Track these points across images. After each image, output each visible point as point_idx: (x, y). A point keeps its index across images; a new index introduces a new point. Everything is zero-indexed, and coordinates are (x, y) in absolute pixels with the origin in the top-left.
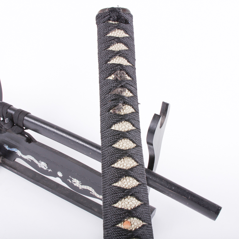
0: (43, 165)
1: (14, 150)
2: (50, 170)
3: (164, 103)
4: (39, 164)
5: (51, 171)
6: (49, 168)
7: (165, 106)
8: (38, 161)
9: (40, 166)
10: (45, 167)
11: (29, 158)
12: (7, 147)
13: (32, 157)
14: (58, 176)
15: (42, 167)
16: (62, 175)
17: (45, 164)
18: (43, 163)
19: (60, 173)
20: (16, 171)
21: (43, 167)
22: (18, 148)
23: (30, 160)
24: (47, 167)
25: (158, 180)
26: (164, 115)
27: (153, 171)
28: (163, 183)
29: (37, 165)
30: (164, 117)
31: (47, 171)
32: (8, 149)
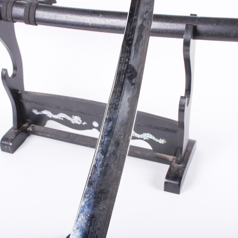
0: (76, 120)
1: (45, 112)
2: (84, 123)
4: (72, 120)
5: (86, 123)
8: (71, 116)
9: (73, 122)
10: (79, 121)
11: (61, 117)
12: (36, 112)
13: (64, 114)
14: (94, 127)
15: (76, 123)
16: (98, 125)
17: (79, 118)
18: (76, 117)
19: (96, 122)
20: (48, 135)
21: (77, 122)
24: (81, 121)
29: (70, 121)
31: (82, 124)
32: (37, 113)
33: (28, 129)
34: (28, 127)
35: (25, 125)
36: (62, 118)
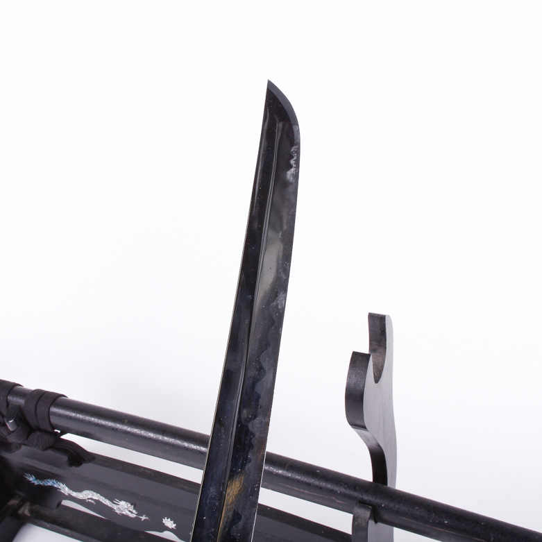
0: (124, 508)
1: (50, 483)
2: (143, 518)
3: (372, 317)
4: (115, 507)
5: (147, 518)
6: (140, 514)
7: (377, 322)
8: (112, 500)
9: (118, 512)
10: (132, 512)
11: (89, 497)
12: (32, 479)
13: (95, 493)
14: (167, 529)
15: (124, 513)
16: (175, 525)
17: (129, 505)
18: (122, 503)
19: (169, 520)
20: (67, 531)
21: (126, 512)
22: (59, 478)
23: (93, 502)
24: (134, 511)
25: (404, 508)
26: (380, 346)
27: (389, 485)
28: (417, 513)
29: (111, 509)
30: (381, 350)
31: (137, 519)
32: (36, 483)
33: (20, 512)
34: (19, 507)
35: (14, 502)
36: (91, 499)
